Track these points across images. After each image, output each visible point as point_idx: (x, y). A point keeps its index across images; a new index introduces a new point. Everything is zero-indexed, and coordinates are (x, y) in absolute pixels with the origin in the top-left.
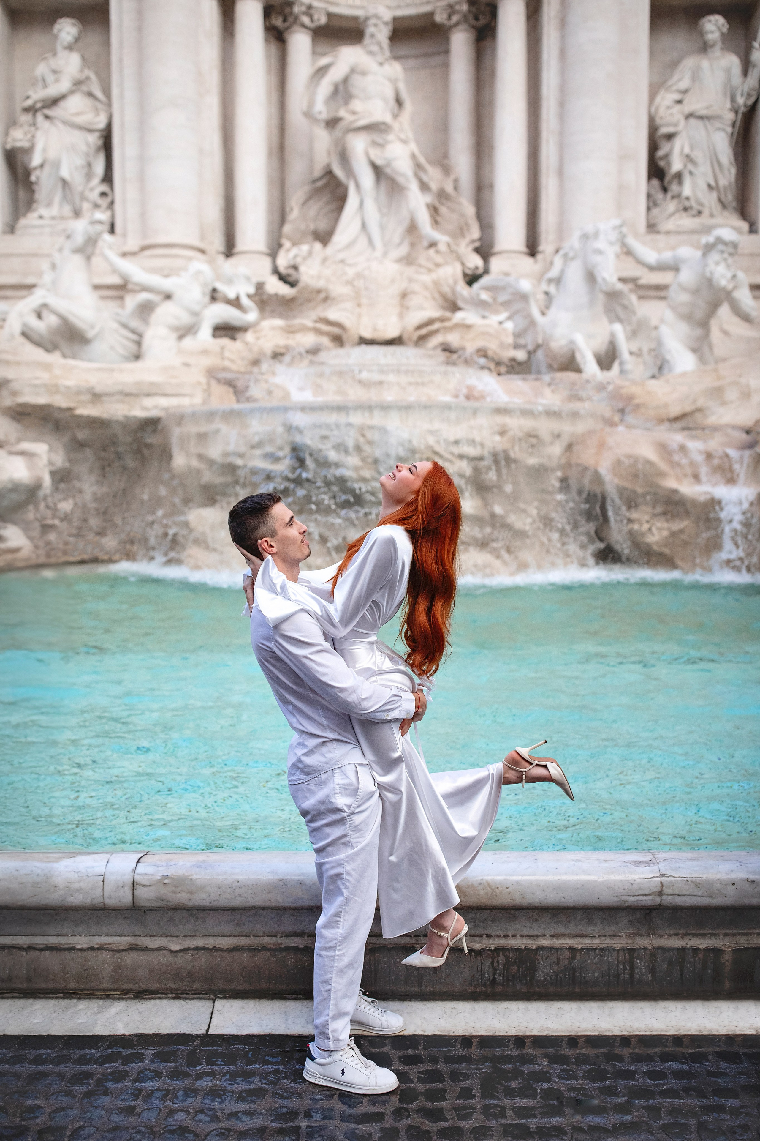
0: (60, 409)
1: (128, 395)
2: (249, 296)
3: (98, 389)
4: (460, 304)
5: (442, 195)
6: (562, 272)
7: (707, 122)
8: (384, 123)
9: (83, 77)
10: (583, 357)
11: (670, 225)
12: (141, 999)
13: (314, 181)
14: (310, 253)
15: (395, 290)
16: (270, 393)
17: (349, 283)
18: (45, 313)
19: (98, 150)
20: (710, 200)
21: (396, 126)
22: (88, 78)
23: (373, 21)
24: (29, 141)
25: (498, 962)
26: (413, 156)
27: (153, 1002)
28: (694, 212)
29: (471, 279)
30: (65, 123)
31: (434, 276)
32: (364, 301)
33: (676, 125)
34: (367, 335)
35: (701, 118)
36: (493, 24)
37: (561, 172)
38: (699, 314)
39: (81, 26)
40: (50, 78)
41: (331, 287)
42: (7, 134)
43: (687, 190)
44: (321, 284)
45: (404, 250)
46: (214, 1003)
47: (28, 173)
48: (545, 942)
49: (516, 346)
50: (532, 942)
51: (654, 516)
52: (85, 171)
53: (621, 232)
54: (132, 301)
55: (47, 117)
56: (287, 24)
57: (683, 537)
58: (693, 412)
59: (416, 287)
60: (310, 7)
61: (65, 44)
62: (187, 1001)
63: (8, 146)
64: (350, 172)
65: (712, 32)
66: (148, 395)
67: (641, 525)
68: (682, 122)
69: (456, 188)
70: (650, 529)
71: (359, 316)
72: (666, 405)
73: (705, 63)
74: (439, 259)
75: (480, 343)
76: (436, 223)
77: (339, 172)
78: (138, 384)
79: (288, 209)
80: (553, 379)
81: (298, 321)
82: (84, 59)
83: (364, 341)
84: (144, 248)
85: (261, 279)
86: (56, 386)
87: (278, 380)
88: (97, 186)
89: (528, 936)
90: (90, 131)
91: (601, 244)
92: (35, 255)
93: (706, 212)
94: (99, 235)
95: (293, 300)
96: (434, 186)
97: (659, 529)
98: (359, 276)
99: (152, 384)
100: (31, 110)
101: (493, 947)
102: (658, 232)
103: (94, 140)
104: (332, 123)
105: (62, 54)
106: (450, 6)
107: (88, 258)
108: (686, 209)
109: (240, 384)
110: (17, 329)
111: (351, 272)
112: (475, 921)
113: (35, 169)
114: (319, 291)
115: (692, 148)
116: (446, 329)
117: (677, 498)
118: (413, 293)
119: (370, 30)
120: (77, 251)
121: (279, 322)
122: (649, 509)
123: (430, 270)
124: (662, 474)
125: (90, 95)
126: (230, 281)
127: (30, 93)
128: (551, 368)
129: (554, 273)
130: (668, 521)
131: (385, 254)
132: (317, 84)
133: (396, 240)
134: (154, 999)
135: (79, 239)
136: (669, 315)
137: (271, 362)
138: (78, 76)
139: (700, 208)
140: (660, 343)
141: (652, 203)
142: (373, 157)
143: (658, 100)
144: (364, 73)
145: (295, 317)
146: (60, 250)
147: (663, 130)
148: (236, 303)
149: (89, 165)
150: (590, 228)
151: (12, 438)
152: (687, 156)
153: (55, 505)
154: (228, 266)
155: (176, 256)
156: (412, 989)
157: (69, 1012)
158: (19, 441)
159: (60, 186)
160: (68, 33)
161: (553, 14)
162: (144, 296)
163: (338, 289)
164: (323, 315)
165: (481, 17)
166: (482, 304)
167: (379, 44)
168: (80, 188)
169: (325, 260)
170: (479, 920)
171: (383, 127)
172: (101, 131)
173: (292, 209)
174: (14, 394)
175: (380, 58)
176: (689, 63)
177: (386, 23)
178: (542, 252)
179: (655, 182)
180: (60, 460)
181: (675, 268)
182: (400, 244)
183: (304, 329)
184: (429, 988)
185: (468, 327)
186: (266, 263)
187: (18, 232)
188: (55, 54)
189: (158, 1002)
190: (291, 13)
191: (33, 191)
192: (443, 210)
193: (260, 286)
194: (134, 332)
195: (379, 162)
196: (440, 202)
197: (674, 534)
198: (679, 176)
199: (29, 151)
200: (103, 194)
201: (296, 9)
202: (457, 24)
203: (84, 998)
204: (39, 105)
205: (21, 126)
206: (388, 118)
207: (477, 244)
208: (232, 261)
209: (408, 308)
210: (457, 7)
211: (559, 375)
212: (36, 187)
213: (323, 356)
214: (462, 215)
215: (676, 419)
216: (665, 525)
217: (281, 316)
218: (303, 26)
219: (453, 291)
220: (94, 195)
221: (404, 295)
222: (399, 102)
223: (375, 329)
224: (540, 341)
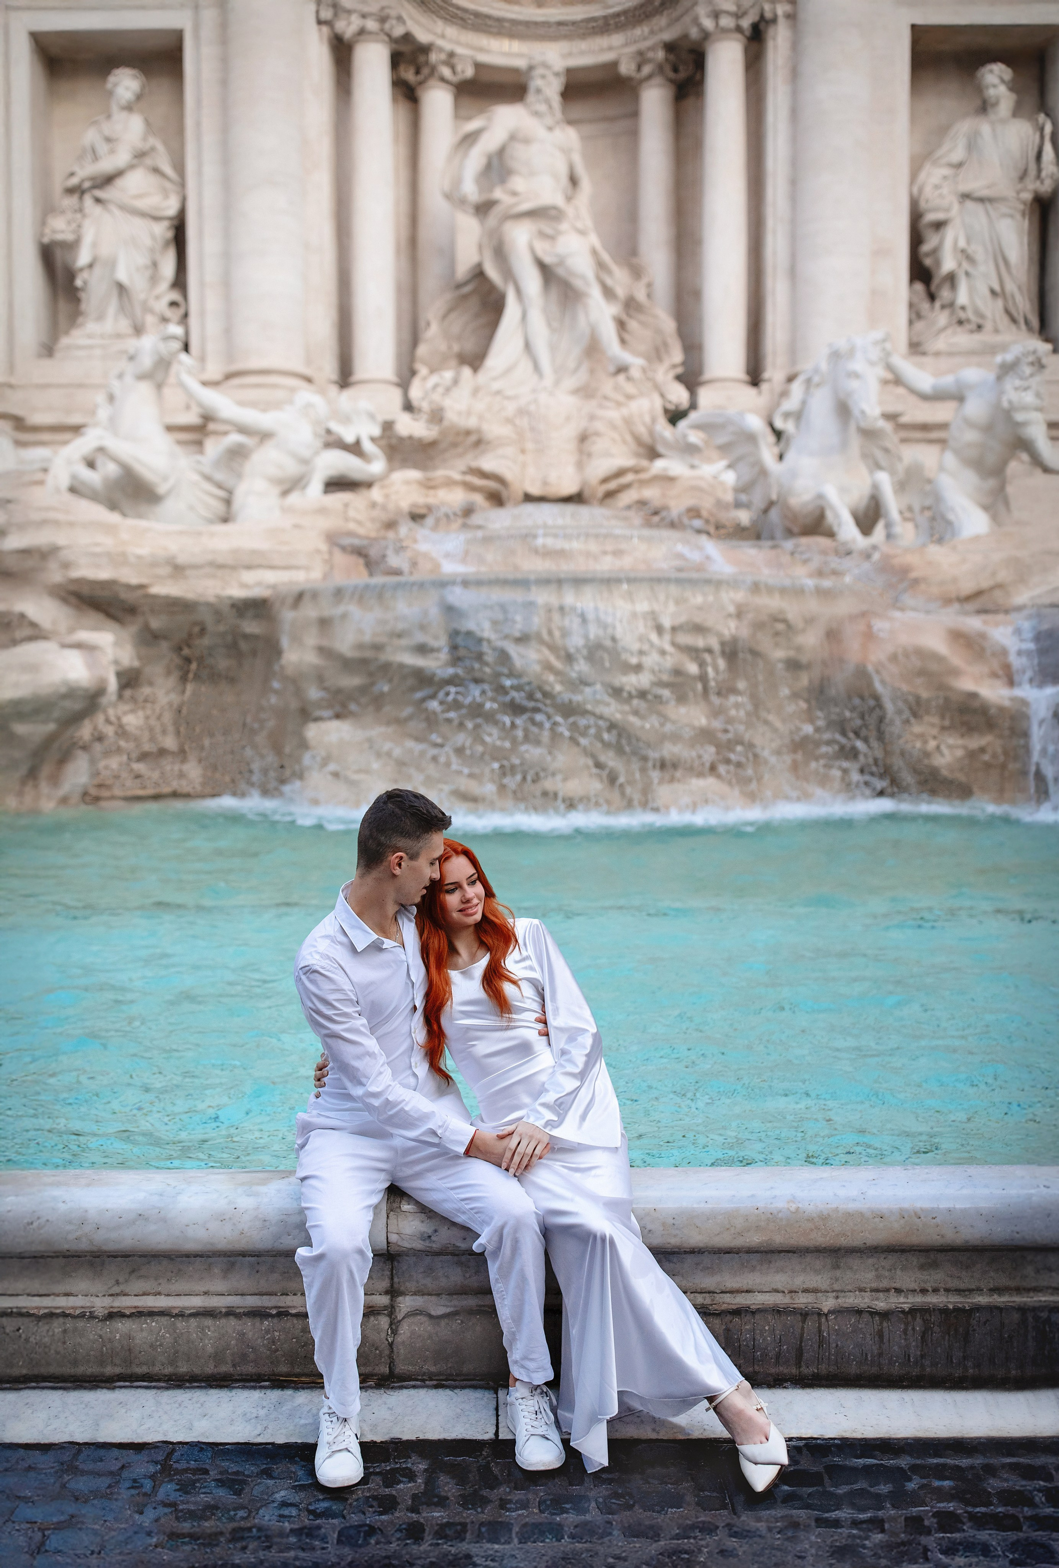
0: (129, 587)
1: (221, 567)
2: (373, 440)
3: (181, 560)
4: (661, 449)
5: (631, 305)
6: (804, 403)
7: (988, 205)
8: (555, 208)
9: (147, 146)
10: (837, 516)
11: (940, 344)
12: (388, 1388)
13: (459, 286)
14: (456, 382)
15: (571, 431)
16: (414, 564)
17: (509, 421)
18: (100, 461)
19: (167, 244)
20: (993, 310)
21: (570, 211)
22: (153, 149)
23: (539, 71)
24: (74, 232)
25: (914, 1329)
26: (594, 252)
27: (405, 1392)
28: (973, 326)
29: (675, 416)
30: (123, 208)
31: (625, 411)
32: (530, 446)
33: (948, 210)
34: (535, 490)
35: (981, 200)
36: (698, 77)
37: (793, 273)
38: (991, 459)
39: (144, 78)
40: (103, 148)
41: (485, 427)
42: (43, 223)
43: (962, 297)
44: (472, 423)
45: (582, 376)
46: (497, 1393)
47: (71, 275)
48: (982, 1300)
49: (738, 505)
50: (962, 1300)
51: (943, 728)
52: (148, 273)
53: (884, 349)
54: (214, 448)
55: (98, 200)
56: (420, 78)
57: (986, 757)
58: (992, 588)
59: (599, 426)
60: (451, 55)
61: (123, 102)
62: (456, 1391)
63: (46, 240)
64: (508, 273)
65: (995, 86)
66: (249, 567)
67: (925, 742)
68: (956, 207)
69: (649, 296)
70: (938, 747)
71: (524, 466)
72: (955, 580)
73: (985, 128)
74: (630, 388)
75: (690, 502)
76: (623, 341)
77: (492, 272)
78: (235, 552)
79: (422, 324)
80: (797, 546)
81: (440, 473)
82: (147, 123)
83: (529, 498)
84: (229, 376)
85: (388, 417)
86: (124, 554)
87: (423, 547)
88: (165, 294)
89: (956, 1290)
90: (156, 219)
91: (858, 365)
92: (81, 386)
93: (988, 326)
94: (174, 355)
95: (433, 444)
96: (621, 292)
97: (950, 747)
98: (522, 412)
99: (254, 552)
100: (76, 191)
101: (906, 1307)
102: (924, 354)
103: (163, 231)
104: (483, 208)
105: (119, 116)
106: (640, 53)
107: (159, 386)
108: (960, 322)
109: (373, 552)
110: (64, 482)
111: (511, 408)
112: (877, 1270)
113: (81, 270)
114: (468, 433)
115: (969, 241)
116: (643, 483)
117: (976, 704)
118: (597, 434)
119: (536, 82)
120: (142, 377)
121: (414, 474)
122: (936, 720)
123: (619, 404)
124: (956, 672)
125: (156, 171)
126: (346, 420)
127: (76, 169)
128: (790, 533)
129: (791, 404)
130: (962, 736)
131: (557, 383)
132: (466, 155)
133: (571, 364)
134: (406, 1387)
135: (147, 362)
136: (950, 459)
137: (412, 524)
138: (140, 145)
139: (980, 321)
140: (938, 498)
141: (915, 315)
142: (540, 254)
143: (922, 176)
144: (527, 141)
145: (435, 468)
146: (120, 376)
147: (930, 217)
148: (355, 449)
149: (155, 265)
150: (842, 344)
151: (62, 627)
152: (963, 251)
153: (119, 719)
154: (345, 399)
155: (274, 386)
156: (785, 1371)
157: (284, 1409)
158: (72, 630)
159: (115, 293)
160: (127, 89)
161: (780, 62)
162: (235, 438)
163: (494, 429)
164: (474, 464)
165: (681, 68)
166: (690, 450)
167: (547, 101)
168: (142, 296)
169: (476, 391)
170: (883, 1268)
171: (553, 213)
172: (170, 219)
173: (428, 324)
174: (66, 566)
175: (549, 121)
176: (964, 126)
177: (557, 74)
178: (769, 380)
179: (919, 287)
180: (128, 657)
181: (960, 398)
182: (576, 370)
183: (450, 483)
184: (813, 1370)
185: (671, 479)
186: (396, 395)
187: (58, 355)
188: (109, 117)
189: (412, 1392)
190: (427, 63)
191: (78, 301)
192: (633, 325)
193: (388, 426)
194: (220, 486)
195: (548, 260)
196: (628, 315)
197: (972, 755)
198: (951, 279)
199: (72, 246)
200: (173, 304)
201: (433, 57)
202: (649, 77)
203: (303, 1388)
204: (87, 185)
205: (63, 212)
206: (558, 200)
207: (680, 370)
208: (347, 394)
209: (589, 455)
210: (650, 55)
211: (804, 541)
212: (83, 295)
213: (476, 519)
214: (658, 331)
215: (969, 598)
216: (960, 742)
217: (416, 466)
218: (443, 79)
219: (651, 433)
220: (162, 306)
221: (584, 438)
222: (574, 181)
223: (545, 483)
224: (774, 497)
